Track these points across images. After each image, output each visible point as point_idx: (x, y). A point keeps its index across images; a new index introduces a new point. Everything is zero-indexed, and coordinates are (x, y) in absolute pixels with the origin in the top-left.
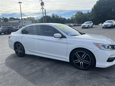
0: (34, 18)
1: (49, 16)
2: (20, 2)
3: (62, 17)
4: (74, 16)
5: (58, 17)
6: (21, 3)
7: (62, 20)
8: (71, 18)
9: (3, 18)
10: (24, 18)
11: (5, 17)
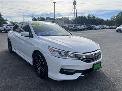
0: (68, 18)
1: (84, 16)
2: (54, 2)
3: (99, 18)
4: (115, 17)
5: (95, 17)
6: (56, 3)
7: (99, 21)
8: (111, 19)
9: (41, 17)
10: (59, 18)
11: (42, 17)
